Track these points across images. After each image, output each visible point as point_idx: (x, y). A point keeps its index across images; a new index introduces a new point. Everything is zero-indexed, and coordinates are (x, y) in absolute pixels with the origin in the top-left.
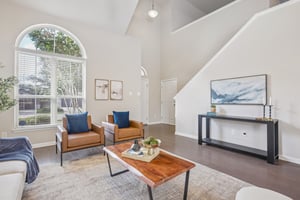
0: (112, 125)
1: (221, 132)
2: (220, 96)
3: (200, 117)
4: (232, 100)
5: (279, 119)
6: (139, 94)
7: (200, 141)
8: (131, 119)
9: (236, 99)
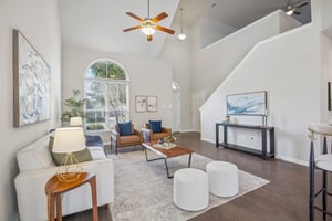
0: (148, 131)
1: (235, 137)
2: (234, 108)
3: (217, 125)
4: (242, 112)
5: (275, 126)
6: (170, 106)
7: (218, 145)
8: (163, 126)
9: (245, 110)
